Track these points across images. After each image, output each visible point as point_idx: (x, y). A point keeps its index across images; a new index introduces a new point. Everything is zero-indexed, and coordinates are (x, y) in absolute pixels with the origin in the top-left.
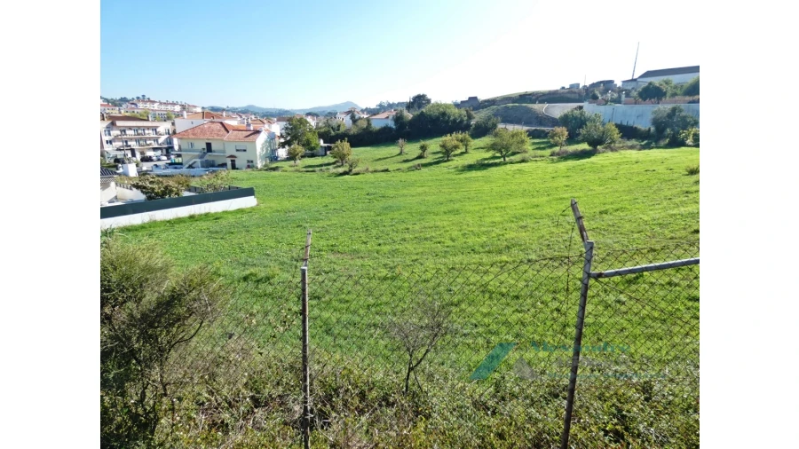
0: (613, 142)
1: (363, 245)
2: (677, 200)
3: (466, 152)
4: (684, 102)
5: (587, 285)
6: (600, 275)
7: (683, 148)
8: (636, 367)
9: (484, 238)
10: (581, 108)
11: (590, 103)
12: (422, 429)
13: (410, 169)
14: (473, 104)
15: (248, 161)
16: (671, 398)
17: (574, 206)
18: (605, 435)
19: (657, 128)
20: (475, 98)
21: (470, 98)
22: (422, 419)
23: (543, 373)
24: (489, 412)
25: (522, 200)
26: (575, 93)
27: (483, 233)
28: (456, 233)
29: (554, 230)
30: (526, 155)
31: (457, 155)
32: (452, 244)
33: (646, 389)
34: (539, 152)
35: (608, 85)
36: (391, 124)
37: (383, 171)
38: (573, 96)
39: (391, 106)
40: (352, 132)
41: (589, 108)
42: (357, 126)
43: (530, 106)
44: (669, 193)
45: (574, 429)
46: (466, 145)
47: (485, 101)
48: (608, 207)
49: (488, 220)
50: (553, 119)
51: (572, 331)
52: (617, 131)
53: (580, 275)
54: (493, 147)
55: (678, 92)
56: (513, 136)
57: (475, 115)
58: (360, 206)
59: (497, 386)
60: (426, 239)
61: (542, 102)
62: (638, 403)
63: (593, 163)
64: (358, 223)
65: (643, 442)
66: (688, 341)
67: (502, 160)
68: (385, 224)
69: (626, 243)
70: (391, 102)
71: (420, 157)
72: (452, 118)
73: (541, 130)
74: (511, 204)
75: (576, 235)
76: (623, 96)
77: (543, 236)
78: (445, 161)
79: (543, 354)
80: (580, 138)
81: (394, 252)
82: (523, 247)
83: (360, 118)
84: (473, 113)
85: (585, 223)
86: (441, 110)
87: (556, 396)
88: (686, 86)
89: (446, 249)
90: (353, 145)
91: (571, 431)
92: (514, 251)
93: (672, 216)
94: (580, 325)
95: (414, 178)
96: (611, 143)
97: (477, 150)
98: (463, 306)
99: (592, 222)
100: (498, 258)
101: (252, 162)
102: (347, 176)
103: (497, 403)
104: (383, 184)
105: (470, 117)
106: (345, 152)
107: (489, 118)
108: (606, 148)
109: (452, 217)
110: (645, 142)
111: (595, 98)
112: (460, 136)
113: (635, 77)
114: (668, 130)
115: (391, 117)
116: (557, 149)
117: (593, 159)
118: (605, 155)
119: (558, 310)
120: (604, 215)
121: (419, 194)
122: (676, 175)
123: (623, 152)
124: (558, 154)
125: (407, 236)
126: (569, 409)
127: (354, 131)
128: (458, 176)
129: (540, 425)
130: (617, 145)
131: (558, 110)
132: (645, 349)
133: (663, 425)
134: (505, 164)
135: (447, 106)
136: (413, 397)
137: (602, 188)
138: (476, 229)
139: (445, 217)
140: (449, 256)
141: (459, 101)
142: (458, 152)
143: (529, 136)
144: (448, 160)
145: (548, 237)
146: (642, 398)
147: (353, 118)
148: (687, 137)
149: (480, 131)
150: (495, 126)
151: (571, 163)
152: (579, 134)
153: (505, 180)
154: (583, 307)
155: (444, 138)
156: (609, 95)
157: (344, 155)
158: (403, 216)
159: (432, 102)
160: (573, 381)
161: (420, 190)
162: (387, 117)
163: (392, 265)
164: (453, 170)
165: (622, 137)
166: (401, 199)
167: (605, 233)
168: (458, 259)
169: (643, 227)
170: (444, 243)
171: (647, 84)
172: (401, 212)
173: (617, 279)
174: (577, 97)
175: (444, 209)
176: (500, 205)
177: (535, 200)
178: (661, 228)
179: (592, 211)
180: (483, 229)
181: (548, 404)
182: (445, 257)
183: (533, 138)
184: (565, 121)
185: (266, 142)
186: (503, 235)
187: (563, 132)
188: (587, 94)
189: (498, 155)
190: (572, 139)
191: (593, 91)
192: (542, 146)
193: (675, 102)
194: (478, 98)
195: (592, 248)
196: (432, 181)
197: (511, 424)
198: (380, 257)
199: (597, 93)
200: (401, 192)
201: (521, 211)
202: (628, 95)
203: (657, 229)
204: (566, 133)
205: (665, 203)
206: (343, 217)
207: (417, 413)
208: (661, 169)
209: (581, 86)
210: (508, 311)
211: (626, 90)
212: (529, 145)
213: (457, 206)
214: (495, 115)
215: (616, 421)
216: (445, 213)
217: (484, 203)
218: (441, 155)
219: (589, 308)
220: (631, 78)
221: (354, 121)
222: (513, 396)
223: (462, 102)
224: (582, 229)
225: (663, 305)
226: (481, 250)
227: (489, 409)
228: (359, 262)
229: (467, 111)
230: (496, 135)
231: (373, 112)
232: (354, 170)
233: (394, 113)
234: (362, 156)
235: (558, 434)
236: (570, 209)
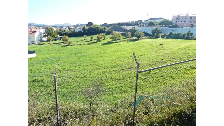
0: (143, 37)
1: (74, 68)
2: (158, 52)
3: (104, 39)
4: (159, 27)
5: (138, 75)
6: (141, 72)
7: (159, 38)
8: (150, 95)
9: (110, 64)
10: (134, 27)
11: (137, 26)
12: (95, 120)
13: (88, 44)
14: (106, 25)
15: (32, 42)
16: (158, 101)
17: (134, 54)
18: (143, 113)
19: (153, 34)
20: (106, 23)
21: (105, 23)
22: (95, 117)
23: (127, 99)
24: (114, 112)
25: (120, 53)
26: (133, 23)
27: (110, 62)
28: (102, 63)
29: (129, 61)
30: (121, 40)
31: (102, 40)
32: (102, 66)
33: (152, 100)
34: (124, 39)
35: (141, 21)
36: (82, 30)
37: (79, 45)
38: (132, 24)
39: (81, 25)
40: (69, 33)
41: (137, 28)
42: (71, 31)
43: (121, 26)
44: (156, 50)
45: (136, 113)
46: (104, 37)
47: (109, 25)
48: (142, 54)
49: (111, 58)
50: (128, 30)
51: (134, 87)
52: (144, 34)
53: (136, 72)
54: (112, 38)
55: (157, 24)
56: (117, 35)
57: (106, 29)
58: (73, 56)
59: (116, 104)
60: (94, 65)
61: (124, 25)
62: (151, 104)
63: (138, 42)
64: (72, 61)
65: (152, 113)
66: (161, 87)
67: (114, 41)
68: (81, 61)
69: (146, 63)
70: (81, 24)
71: (91, 41)
72: (100, 29)
73: (125, 33)
74: (117, 54)
75: (135, 62)
76: (145, 25)
77: (126, 62)
78: (98, 42)
79: (127, 94)
80: (135, 36)
81: (84, 69)
82: (121, 66)
83: (71, 28)
84: (106, 28)
85: (137, 59)
86: (97, 27)
87: (131, 105)
88: (159, 22)
89: (100, 67)
90: (69, 37)
91: (135, 114)
92: (119, 67)
93: (157, 56)
94: (136, 86)
95: (89, 47)
96: (142, 37)
97: (108, 39)
98: (105, 83)
99: (138, 58)
100: (114, 69)
101: (33, 42)
102: (68, 46)
103: (116, 109)
104: (80, 49)
105: (105, 29)
106: (67, 39)
107: (110, 30)
108: (141, 38)
109: (101, 58)
110: (150, 37)
111: (138, 25)
112: (102, 34)
113: (147, 20)
114: (155, 34)
115: (81, 28)
116: (129, 39)
117: (138, 41)
118: (141, 40)
119: (131, 82)
120: (141, 56)
121: (91, 52)
122: (157, 45)
123: (145, 39)
124: (129, 40)
125: (88, 64)
126: (134, 108)
127: (69, 32)
128: (103, 46)
129: (127, 113)
130: (144, 38)
131: (129, 28)
132: (152, 90)
133: (157, 108)
134: (115, 43)
135: (98, 25)
136: (92, 111)
137: (140, 49)
138: (108, 61)
139: (99, 58)
140: (101, 69)
141: (102, 24)
142: (102, 39)
143: (121, 35)
144: (99, 42)
145: (127, 63)
146: (152, 102)
147: (69, 28)
148: (160, 35)
149: (108, 33)
150: (112, 32)
151: (132, 42)
152: (134, 35)
153: (115, 47)
154: (137, 81)
155: (98, 35)
156: (141, 24)
157: (67, 40)
158: (86, 59)
159: (94, 24)
160: (135, 100)
161: (91, 50)
162: (80, 28)
163: (84, 73)
164: (101, 44)
165: (145, 35)
166: (86, 53)
167: (142, 61)
168: (103, 70)
169: (150, 59)
170: (99, 66)
171: (150, 22)
172: (86, 57)
173: (145, 72)
174: (133, 24)
175: (99, 56)
176: (114, 54)
177: (123, 52)
178: (154, 59)
179: (138, 55)
180: (110, 61)
181: (129, 107)
182: (99, 70)
183: (123, 35)
184: (130, 31)
185: (39, 35)
186: (116, 63)
187: (130, 34)
188: (136, 24)
189: (113, 40)
190: (132, 36)
191: (137, 23)
192: (125, 38)
193: (157, 27)
194: (107, 24)
195: (138, 65)
196: (95, 47)
197: (120, 114)
198: (80, 71)
199: (138, 23)
200: (85, 51)
201: (120, 56)
202: (146, 24)
203: (153, 59)
204: (131, 34)
205: (155, 53)
206: (67, 59)
207: (93, 116)
208: (154, 44)
209: (134, 21)
210: (118, 84)
211: (145, 23)
212: (121, 37)
213: (102, 55)
214: (112, 29)
215: (146, 109)
216: (99, 57)
217: (110, 54)
218: (97, 40)
219: (138, 81)
220: (146, 20)
221: (69, 29)
222: (120, 107)
223: (103, 25)
224: (136, 60)
225: (155, 78)
226: (110, 67)
227: (114, 111)
228: (73, 73)
229: (104, 27)
230: (112, 34)
231: (76, 27)
232: (70, 45)
233: (82, 27)
234: (73, 40)
235: (132, 115)
236: (133, 55)
